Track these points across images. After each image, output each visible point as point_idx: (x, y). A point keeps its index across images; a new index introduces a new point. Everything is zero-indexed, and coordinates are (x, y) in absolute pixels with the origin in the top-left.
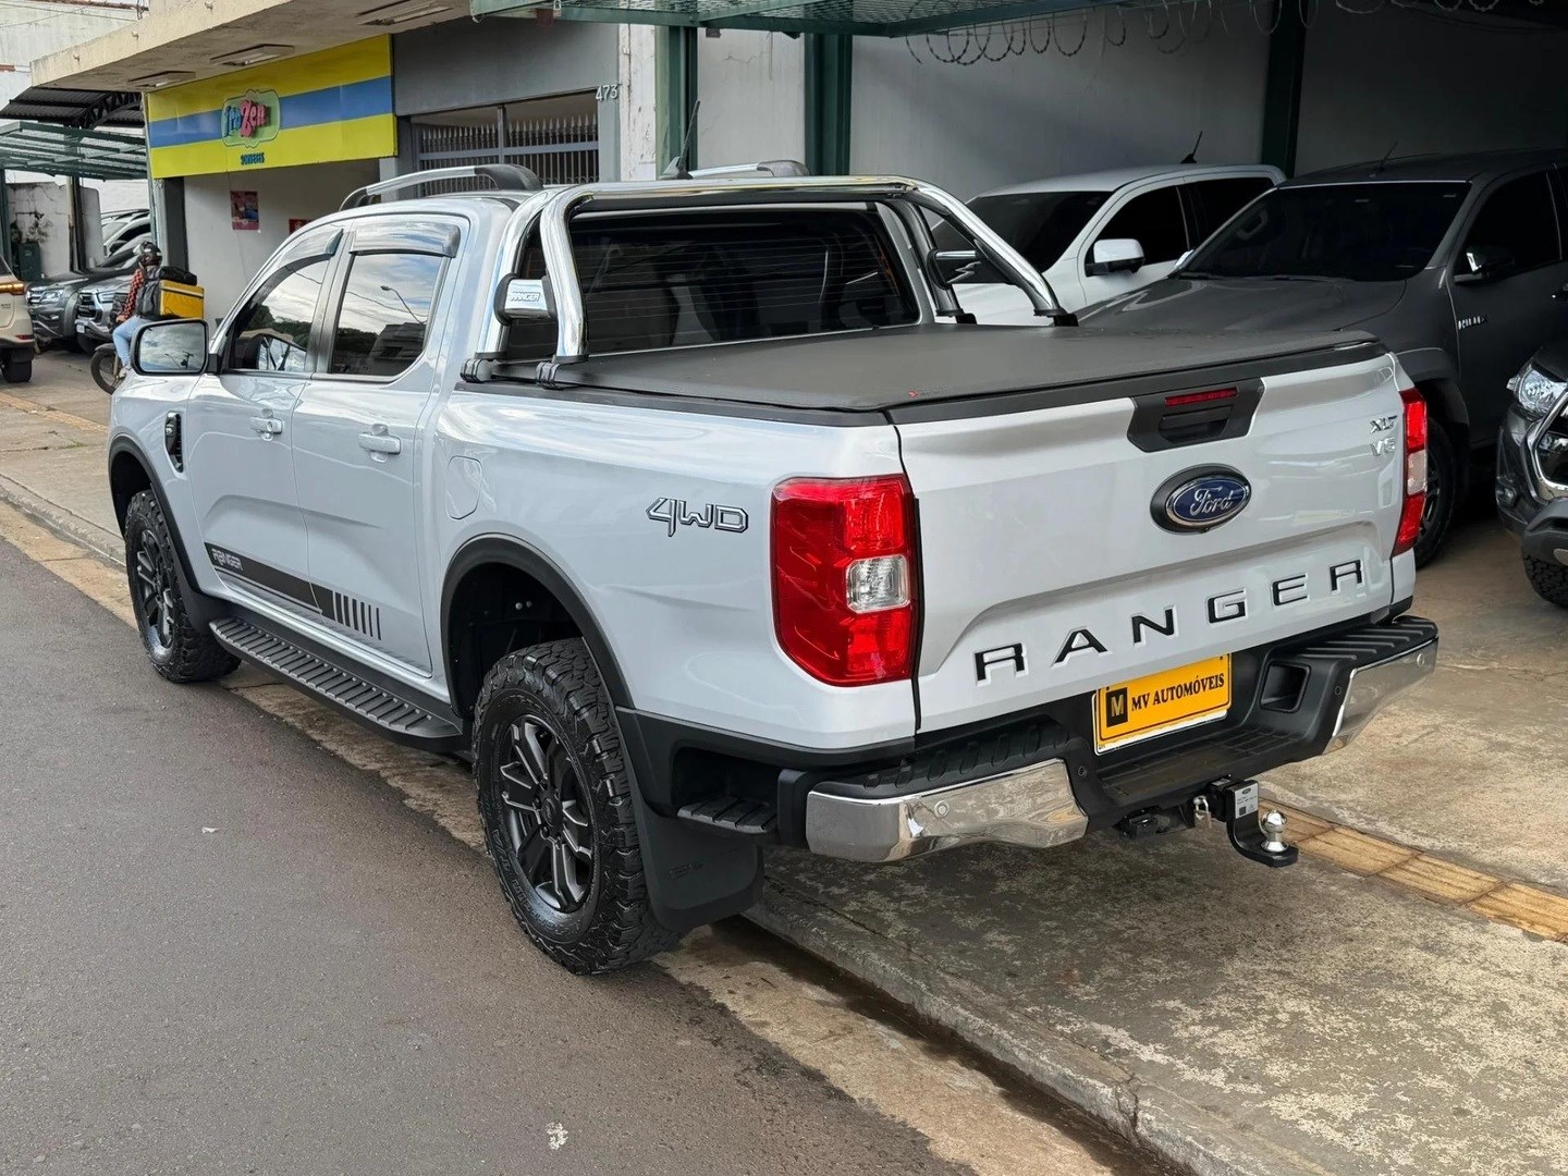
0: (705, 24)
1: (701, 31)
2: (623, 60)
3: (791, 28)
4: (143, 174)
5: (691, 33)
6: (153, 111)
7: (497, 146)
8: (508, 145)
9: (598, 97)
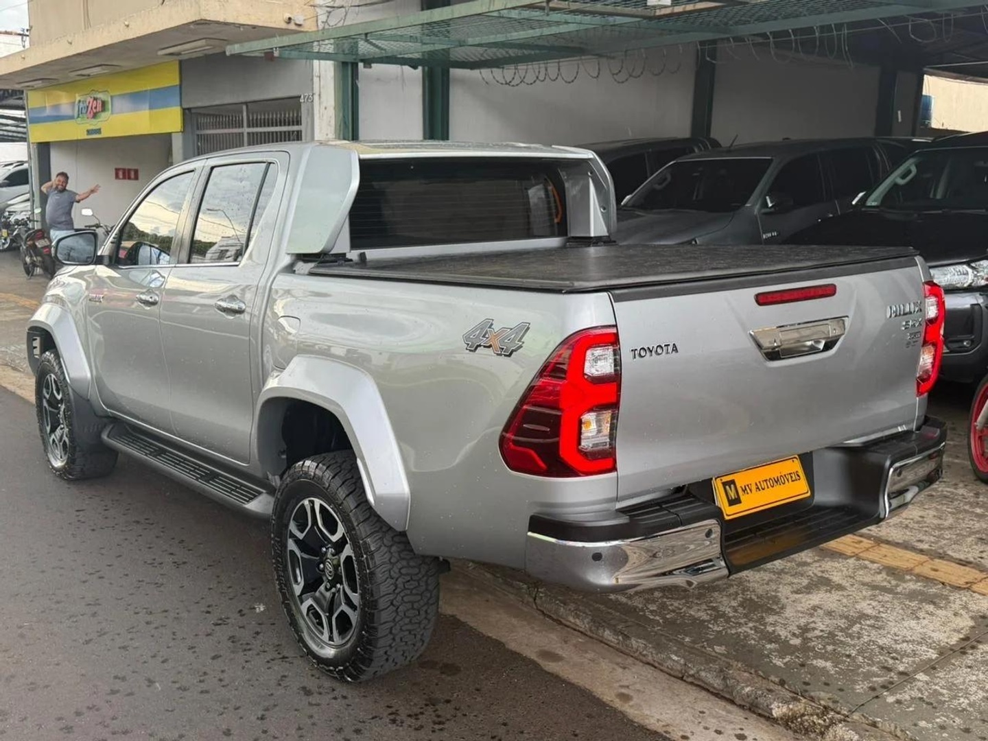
0: (362, 61)
1: (361, 65)
2: (316, 80)
3: (413, 64)
4: (23, 140)
5: (354, 66)
6: (31, 101)
7: (243, 127)
8: (249, 126)
9: (302, 100)
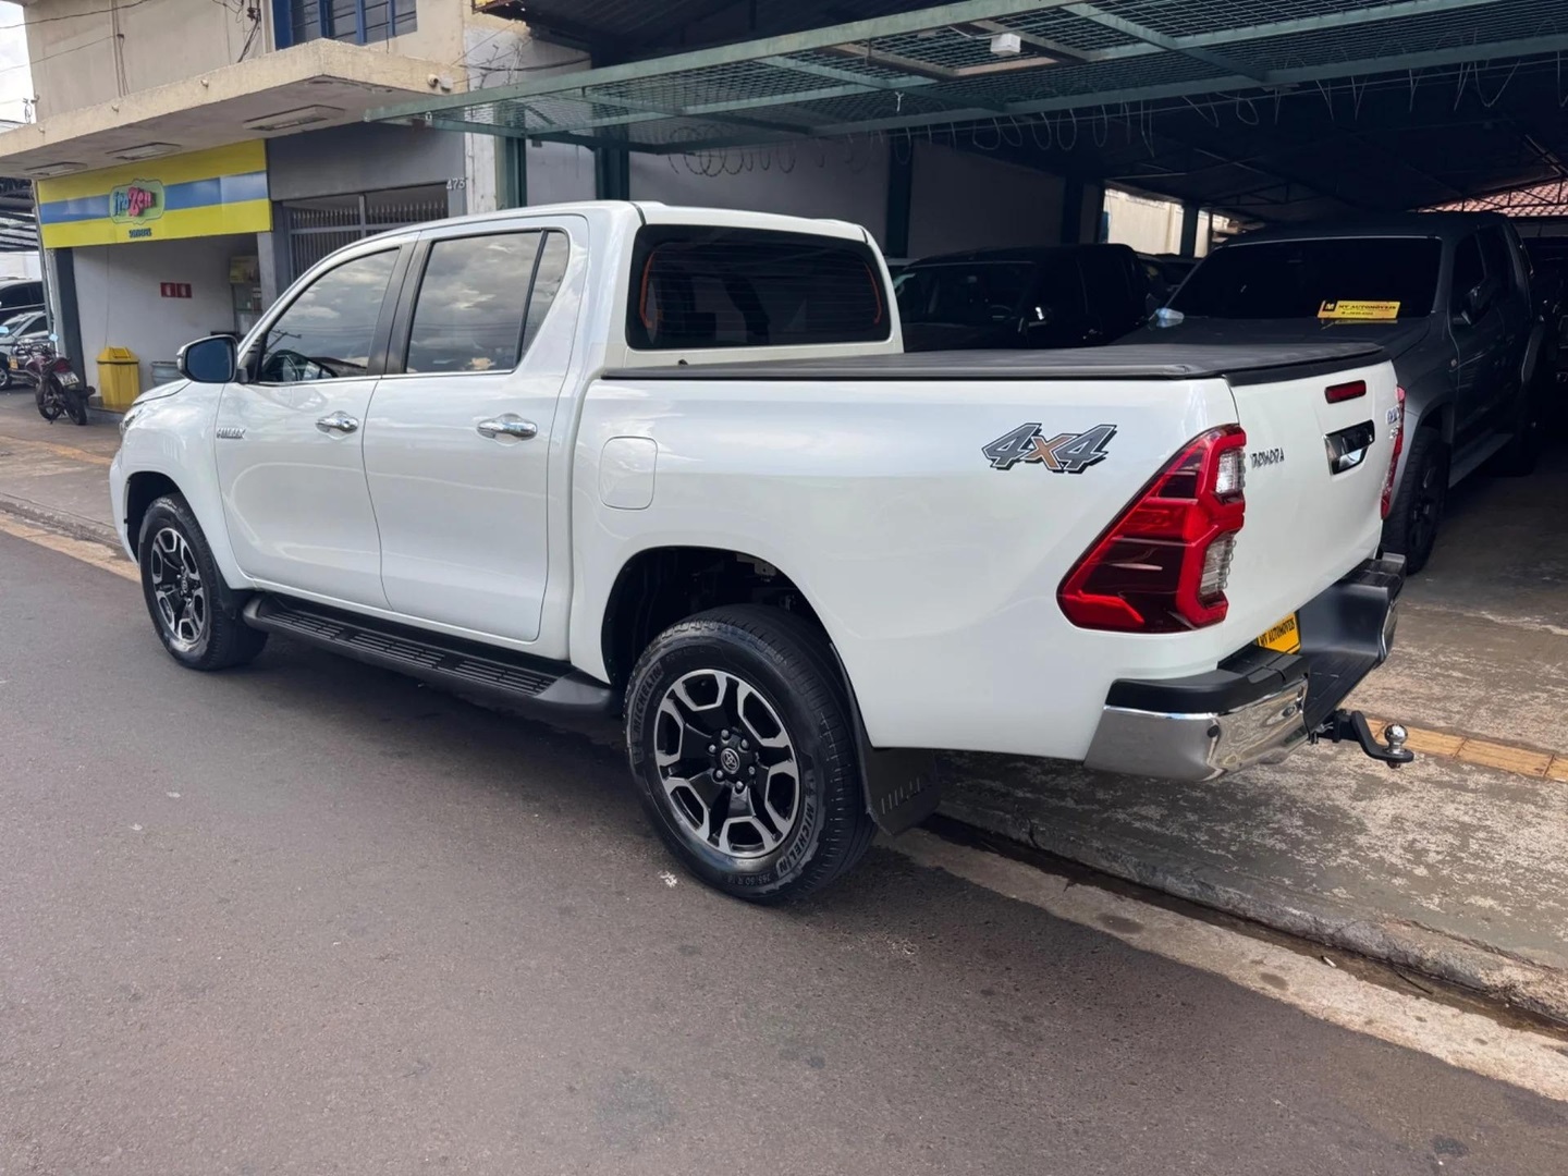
1: (529, 143)
4: (34, 248)
6: (43, 195)
7: (359, 223)
8: (368, 222)
9: (449, 187)
